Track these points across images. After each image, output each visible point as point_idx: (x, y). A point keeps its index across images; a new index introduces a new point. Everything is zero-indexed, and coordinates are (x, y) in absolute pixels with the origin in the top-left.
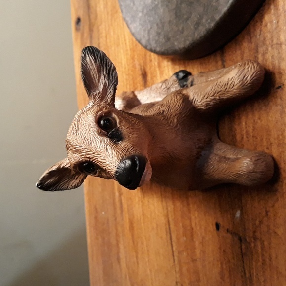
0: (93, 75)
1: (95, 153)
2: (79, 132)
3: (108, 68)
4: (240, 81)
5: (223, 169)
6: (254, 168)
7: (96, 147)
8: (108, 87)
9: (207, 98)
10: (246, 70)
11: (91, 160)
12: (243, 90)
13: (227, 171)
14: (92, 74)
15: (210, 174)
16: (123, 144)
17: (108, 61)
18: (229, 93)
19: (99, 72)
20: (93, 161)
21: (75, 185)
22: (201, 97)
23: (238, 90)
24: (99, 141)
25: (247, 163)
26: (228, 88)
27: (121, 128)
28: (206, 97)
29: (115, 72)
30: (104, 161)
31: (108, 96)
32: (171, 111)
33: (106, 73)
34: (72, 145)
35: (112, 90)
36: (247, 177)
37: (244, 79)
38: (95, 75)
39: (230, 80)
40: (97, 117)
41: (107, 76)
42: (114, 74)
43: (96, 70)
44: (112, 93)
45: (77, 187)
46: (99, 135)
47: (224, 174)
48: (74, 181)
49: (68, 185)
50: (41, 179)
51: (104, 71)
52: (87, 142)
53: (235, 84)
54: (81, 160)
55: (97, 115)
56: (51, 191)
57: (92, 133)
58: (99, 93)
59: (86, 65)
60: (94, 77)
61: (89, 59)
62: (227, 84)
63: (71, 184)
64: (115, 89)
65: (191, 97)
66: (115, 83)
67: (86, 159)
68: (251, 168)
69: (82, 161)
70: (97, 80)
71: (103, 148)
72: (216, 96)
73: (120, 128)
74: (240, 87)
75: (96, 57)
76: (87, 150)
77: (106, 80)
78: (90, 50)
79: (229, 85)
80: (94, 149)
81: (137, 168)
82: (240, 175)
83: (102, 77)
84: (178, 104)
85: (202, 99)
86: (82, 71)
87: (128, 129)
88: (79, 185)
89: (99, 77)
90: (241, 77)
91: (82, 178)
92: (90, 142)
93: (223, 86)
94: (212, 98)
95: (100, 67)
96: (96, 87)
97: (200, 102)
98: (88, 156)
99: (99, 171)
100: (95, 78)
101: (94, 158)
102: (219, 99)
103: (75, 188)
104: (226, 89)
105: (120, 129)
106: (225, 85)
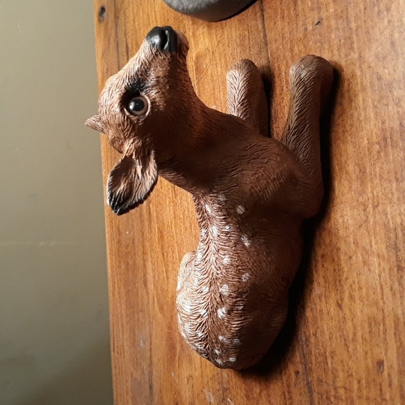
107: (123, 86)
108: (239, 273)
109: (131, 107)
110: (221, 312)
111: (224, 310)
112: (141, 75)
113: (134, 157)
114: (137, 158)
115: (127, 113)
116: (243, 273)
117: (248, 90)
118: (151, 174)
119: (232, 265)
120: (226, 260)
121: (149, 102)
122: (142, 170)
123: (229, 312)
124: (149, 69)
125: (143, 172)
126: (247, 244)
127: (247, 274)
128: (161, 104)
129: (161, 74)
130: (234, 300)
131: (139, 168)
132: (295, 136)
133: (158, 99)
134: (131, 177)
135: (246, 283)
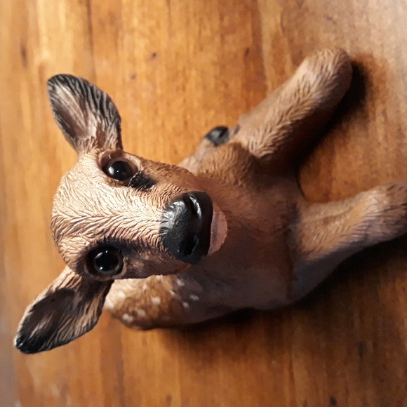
0: (75, 115)
1: (111, 217)
2: (73, 195)
3: (98, 101)
4: (318, 77)
5: (338, 229)
6: (391, 202)
7: (111, 205)
8: (106, 129)
9: (271, 131)
10: (321, 58)
11: (108, 234)
12: (327, 90)
13: (346, 228)
14: (72, 114)
15: (317, 250)
16: (159, 189)
17: (95, 88)
18: (306, 104)
19: (83, 108)
20: (110, 235)
21: (87, 325)
22: (261, 133)
23: (319, 93)
24: (114, 195)
25: (375, 198)
26: (301, 96)
27: (148, 171)
28: (268, 130)
29: (110, 104)
30: (133, 224)
31: (109, 141)
32: (220, 166)
33: (96, 108)
34: (65, 222)
35: (113, 131)
36: (384, 222)
37: (324, 70)
38: (78, 115)
39: (301, 81)
40: (100, 160)
41: (99, 112)
42: (110, 107)
43: (78, 107)
44: (116, 135)
45: (92, 327)
46: (111, 186)
47: (342, 236)
48: (82, 318)
49: (74, 328)
50: (20, 327)
51: (93, 105)
52: (92, 203)
53: (312, 83)
54: (88, 243)
55: (98, 158)
56: (44, 350)
57: (98, 186)
58: (92, 137)
59: (59, 101)
60: (77, 118)
61: (62, 91)
62: (299, 90)
63: (80, 324)
64: (119, 130)
65: (244, 143)
66: (117, 120)
67: (97, 238)
68: (386, 202)
69: (90, 245)
70: (83, 122)
71: (125, 202)
72: (286, 121)
73: (146, 171)
74: (322, 84)
75: (73, 87)
76: (94, 219)
77: (99, 119)
78: (60, 80)
79: (301, 91)
80: (107, 211)
81: (199, 211)
82: (370, 224)
83: (91, 116)
84: (227, 154)
85: (263, 137)
86: (54, 111)
87: (159, 171)
88: (95, 320)
89: (86, 116)
90: (318, 69)
91: (96, 306)
92: (97, 201)
93: (293, 98)
94: (280, 126)
95: (84, 103)
96: (84, 133)
97: (261, 143)
98: (100, 229)
99: (126, 261)
100: (80, 119)
101: (112, 228)
102: (291, 125)
103: (88, 331)
104: (299, 99)
105: (146, 173)
106: (295, 95)
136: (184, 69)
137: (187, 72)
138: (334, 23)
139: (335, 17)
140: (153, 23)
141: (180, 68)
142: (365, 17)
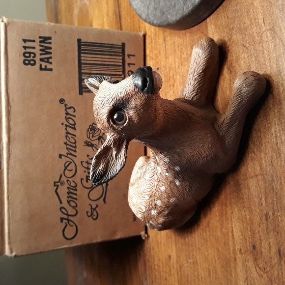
48: (119, 162)
107: (112, 103)
108: (169, 197)
109: (115, 117)
110: (154, 212)
111: (156, 212)
112: (125, 100)
113: (112, 146)
114: (114, 146)
115: (112, 123)
116: (171, 198)
117: (206, 67)
118: (122, 159)
119: (166, 192)
120: (163, 188)
121: (127, 118)
122: (116, 154)
123: (159, 214)
124: (131, 98)
125: (116, 155)
126: (178, 183)
127: (174, 199)
128: (135, 119)
129: (138, 104)
130: (163, 209)
131: (114, 153)
132: (226, 128)
133: (134, 117)
134: (108, 158)
135: (172, 203)
136: (173, 76)
137: (175, 77)
138: (247, 48)
139: (247, 45)
140: (158, 51)
141: (171, 75)
142: (261, 44)
